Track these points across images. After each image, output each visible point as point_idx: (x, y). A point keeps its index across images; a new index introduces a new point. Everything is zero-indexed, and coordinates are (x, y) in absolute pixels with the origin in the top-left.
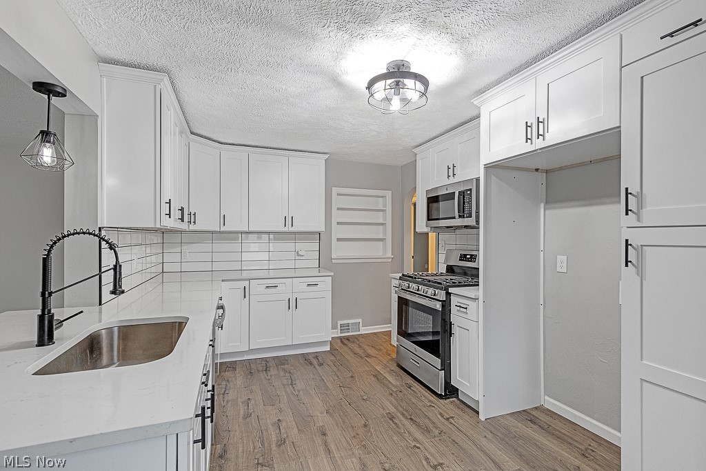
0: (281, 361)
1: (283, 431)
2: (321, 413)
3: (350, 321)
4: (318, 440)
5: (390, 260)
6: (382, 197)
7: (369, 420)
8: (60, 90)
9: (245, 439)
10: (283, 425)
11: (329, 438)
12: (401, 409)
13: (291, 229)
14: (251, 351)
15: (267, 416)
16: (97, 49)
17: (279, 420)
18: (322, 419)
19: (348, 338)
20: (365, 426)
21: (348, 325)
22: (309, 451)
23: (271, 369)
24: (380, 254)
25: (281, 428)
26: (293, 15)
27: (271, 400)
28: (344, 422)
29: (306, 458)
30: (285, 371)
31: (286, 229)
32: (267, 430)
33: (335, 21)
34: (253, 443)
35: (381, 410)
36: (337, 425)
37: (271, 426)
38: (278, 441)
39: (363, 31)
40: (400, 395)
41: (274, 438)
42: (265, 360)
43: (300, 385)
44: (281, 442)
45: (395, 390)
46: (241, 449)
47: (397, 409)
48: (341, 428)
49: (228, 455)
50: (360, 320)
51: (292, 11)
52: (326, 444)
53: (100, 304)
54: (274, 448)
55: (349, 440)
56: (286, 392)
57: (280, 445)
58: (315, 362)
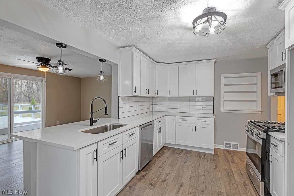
0: (188, 152)
1: (167, 177)
2: (187, 177)
3: (232, 143)
4: (177, 187)
5: (260, 113)
6: (255, 76)
7: (207, 190)
8: (104, 60)
9: (154, 174)
10: (169, 175)
11: (182, 188)
12: (229, 193)
13: (196, 96)
14: (176, 145)
15: (167, 170)
16: (116, 45)
17: (169, 173)
18: (186, 179)
19: (228, 151)
20: (203, 191)
21: (230, 144)
22: (171, 189)
23: (182, 154)
24: (254, 109)
25: (168, 176)
26: (148, 13)
27: (172, 165)
28: (194, 185)
29: (167, 190)
30: (186, 156)
31: (194, 96)
32: (162, 174)
33: (164, 8)
34: (155, 177)
35: (217, 188)
36: (190, 185)
37: (165, 174)
38: (163, 180)
39: (177, 6)
40: (236, 186)
41: (162, 178)
42: (182, 150)
43: (187, 164)
44: (164, 181)
45: (233, 183)
46: (150, 177)
47: (226, 192)
48: (190, 187)
49: (145, 177)
50: (238, 144)
51: (147, 12)
52: (179, 190)
53: (118, 118)
54: (160, 181)
55: (190, 193)
56: (180, 164)
57: (162, 182)
58: (202, 157)
